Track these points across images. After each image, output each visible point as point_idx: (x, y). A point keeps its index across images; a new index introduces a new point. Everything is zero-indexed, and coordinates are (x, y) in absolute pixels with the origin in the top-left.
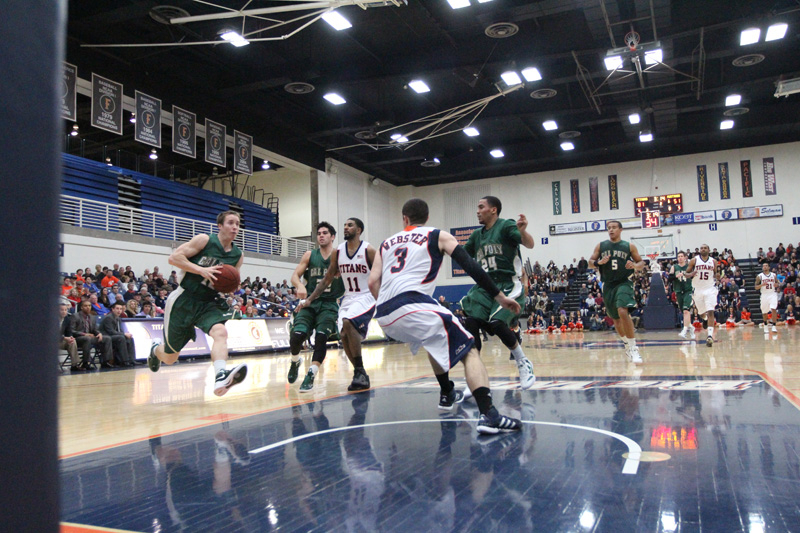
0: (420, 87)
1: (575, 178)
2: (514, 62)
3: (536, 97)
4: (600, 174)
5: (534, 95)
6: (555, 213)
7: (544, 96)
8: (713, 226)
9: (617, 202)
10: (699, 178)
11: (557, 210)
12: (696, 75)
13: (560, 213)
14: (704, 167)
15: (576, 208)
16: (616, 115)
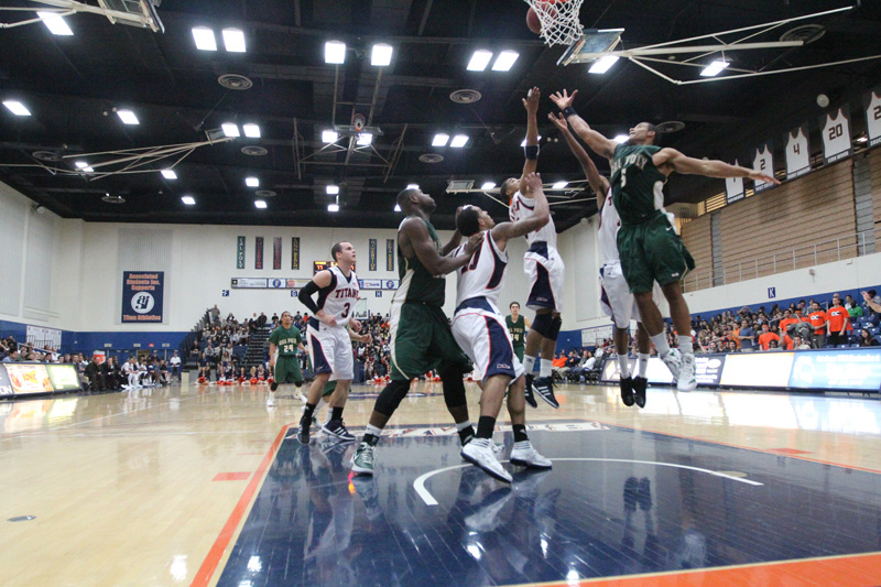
0: (128, 117)
1: (260, 235)
2: (236, 116)
3: (247, 152)
4: (286, 234)
5: (244, 150)
6: (238, 267)
7: (254, 153)
8: (379, 293)
9: (298, 263)
10: (370, 251)
11: (241, 264)
12: (390, 161)
13: (243, 267)
14: (375, 240)
15: (259, 264)
16: (312, 183)
